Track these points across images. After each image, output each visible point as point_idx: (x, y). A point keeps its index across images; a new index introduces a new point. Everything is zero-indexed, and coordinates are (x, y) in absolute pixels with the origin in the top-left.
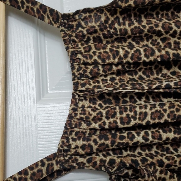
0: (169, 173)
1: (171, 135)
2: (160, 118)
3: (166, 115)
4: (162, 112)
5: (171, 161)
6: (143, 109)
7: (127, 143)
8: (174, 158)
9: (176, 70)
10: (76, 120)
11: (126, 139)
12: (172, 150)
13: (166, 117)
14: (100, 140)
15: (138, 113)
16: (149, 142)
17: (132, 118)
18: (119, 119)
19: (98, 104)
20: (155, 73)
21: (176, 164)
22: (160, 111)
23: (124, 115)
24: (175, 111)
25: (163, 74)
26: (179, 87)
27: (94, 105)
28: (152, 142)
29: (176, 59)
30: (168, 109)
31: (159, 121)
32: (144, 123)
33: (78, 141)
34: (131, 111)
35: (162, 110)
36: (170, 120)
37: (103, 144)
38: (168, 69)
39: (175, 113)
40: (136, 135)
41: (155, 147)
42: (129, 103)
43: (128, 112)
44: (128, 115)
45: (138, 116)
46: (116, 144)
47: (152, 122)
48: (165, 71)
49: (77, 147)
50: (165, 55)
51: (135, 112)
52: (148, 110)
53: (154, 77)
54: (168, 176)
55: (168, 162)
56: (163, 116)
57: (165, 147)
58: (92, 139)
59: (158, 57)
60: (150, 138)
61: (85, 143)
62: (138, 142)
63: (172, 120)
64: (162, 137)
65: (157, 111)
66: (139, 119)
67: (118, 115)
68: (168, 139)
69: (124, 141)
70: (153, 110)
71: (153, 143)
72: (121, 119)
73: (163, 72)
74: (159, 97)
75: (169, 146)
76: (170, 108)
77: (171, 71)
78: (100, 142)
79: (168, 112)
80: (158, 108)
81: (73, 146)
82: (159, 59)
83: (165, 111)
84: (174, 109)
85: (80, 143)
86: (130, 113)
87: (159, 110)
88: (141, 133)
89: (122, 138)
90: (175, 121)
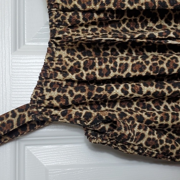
0: (148, 129)
1: (153, 89)
2: (141, 70)
3: (148, 67)
4: (144, 64)
5: (151, 117)
6: (124, 60)
7: (105, 96)
8: (155, 114)
9: (162, 24)
10: (52, 71)
11: (104, 91)
12: (153, 107)
13: (147, 70)
14: (77, 91)
15: (118, 64)
16: (128, 96)
17: (112, 69)
18: (97, 70)
19: (76, 55)
20: (140, 25)
21: (157, 121)
22: (142, 63)
23: (103, 66)
24: (158, 63)
25: (148, 27)
26: (164, 37)
27: (72, 56)
28: (131, 95)
29: (161, 7)
30: (150, 61)
31: (141, 73)
32: (124, 75)
33: (52, 92)
34: (111, 62)
35: (144, 62)
36: (152, 73)
37: (80, 95)
38: (154, 22)
39: (158, 65)
40: (115, 88)
41: (135, 103)
42: (110, 56)
43: (108, 63)
44: (107, 66)
45: (118, 68)
46: (93, 96)
47: (133, 74)
48: (150, 24)
49: (51, 98)
50: (150, 3)
51: (115, 64)
52: (129, 62)
53: (139, 30)
54: (147, 132)
55: (149, 118)
56: (145, 68)
57: (146, 104)
58: (68, 90)
59: (142, 4)
60: (130, 91)
61: (60, 94)
62: (116, 95)
63: (154, 73)
64: (143, 90)
65: (138, 63)
66: (119, 71)
67: (97, 66)
68: (149, 93)
69: (102, 93)
70: (135, 62)
71: (133, 97)
72: (100, 70)
73: (148, 25)
74: (143, 51)
75: (150, 103)
76: (152, 60)
77: (157, 24)
78: (76, 93)
79: (150, 65)
80: (140, 60)
81: (47, 97)
82: (144, 7)
83: (148, 63)
84: (157, 62)
85: (55, 94)
86: (110, 64)
87: (140, 62)
88: (120, 86)
89: (100, 90)
90: (157, 74)
